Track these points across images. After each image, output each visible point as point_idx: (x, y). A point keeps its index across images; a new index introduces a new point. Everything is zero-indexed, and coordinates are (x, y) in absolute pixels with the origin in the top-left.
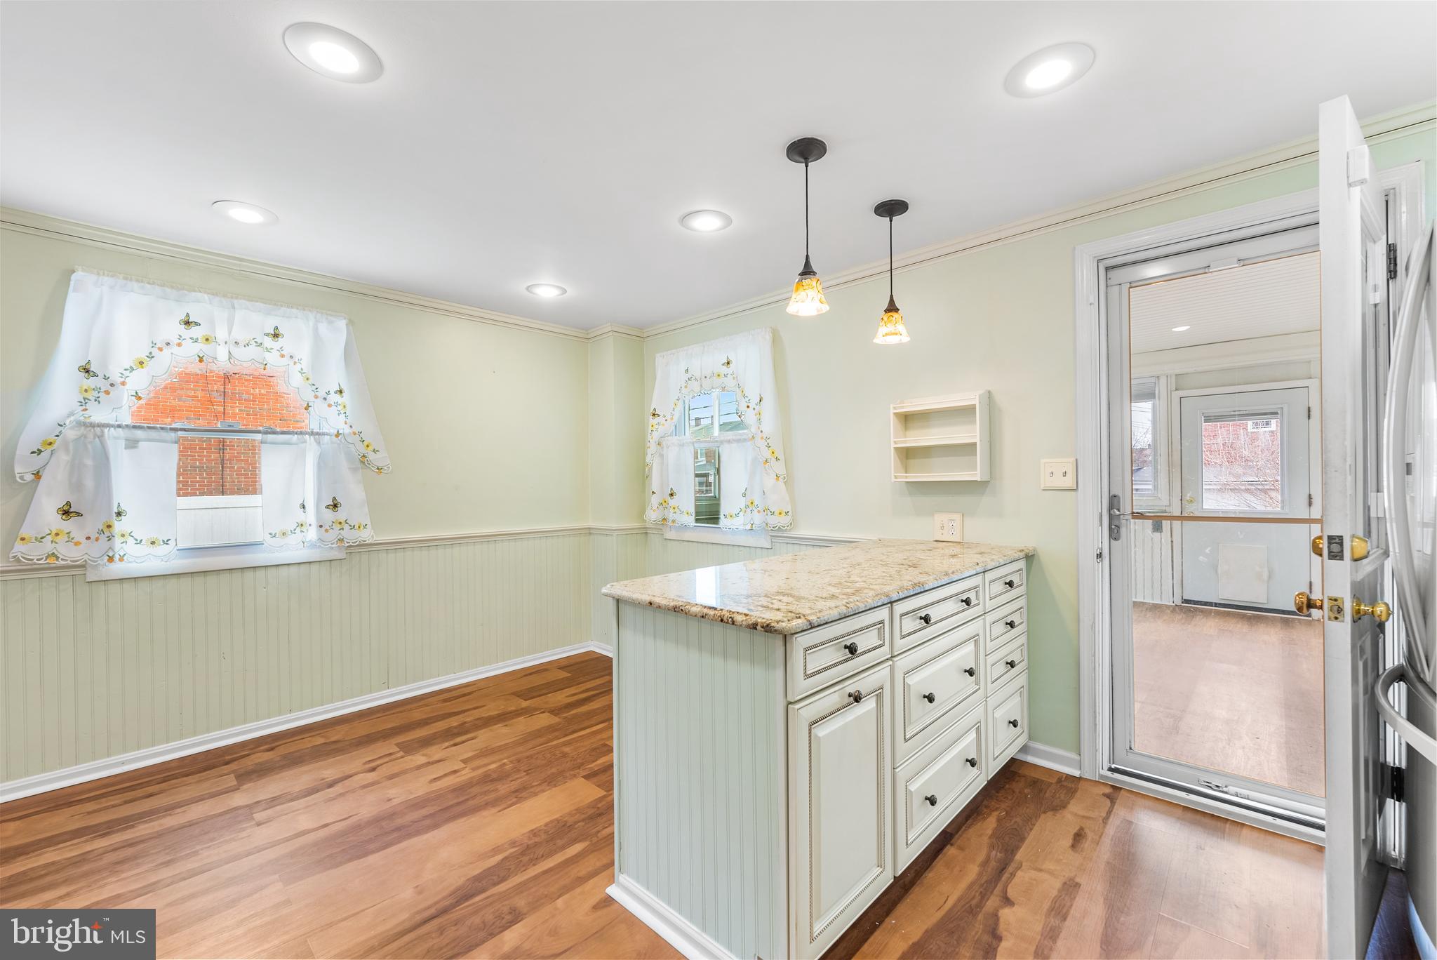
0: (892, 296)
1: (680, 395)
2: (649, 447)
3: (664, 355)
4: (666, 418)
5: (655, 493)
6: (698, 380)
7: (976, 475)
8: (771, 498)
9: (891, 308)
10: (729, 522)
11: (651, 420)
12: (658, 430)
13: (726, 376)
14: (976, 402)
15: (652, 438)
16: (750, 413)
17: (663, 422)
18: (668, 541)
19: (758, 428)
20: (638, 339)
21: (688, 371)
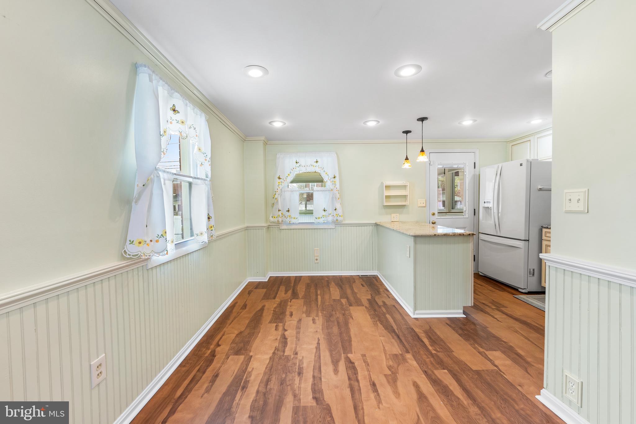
0: (407, 155)
1: (292, 171)
2: (277, 191)
3: (282, 154)
4: (284, 180)
5: (280, 210)
6: (304, 166)
7: (408, 203)
8: (340, 211)
9: (407, 159)
10: (318, 221)
11: (278, 180)
12: (281, 184)
13: (316, 166)
14: (408, 184)
15: (279, 188)
16: (329, 181)
17: (283, 181)
18: (282, 230)
19: (335, 187)
20: (266, 144)
21: (299, 162)
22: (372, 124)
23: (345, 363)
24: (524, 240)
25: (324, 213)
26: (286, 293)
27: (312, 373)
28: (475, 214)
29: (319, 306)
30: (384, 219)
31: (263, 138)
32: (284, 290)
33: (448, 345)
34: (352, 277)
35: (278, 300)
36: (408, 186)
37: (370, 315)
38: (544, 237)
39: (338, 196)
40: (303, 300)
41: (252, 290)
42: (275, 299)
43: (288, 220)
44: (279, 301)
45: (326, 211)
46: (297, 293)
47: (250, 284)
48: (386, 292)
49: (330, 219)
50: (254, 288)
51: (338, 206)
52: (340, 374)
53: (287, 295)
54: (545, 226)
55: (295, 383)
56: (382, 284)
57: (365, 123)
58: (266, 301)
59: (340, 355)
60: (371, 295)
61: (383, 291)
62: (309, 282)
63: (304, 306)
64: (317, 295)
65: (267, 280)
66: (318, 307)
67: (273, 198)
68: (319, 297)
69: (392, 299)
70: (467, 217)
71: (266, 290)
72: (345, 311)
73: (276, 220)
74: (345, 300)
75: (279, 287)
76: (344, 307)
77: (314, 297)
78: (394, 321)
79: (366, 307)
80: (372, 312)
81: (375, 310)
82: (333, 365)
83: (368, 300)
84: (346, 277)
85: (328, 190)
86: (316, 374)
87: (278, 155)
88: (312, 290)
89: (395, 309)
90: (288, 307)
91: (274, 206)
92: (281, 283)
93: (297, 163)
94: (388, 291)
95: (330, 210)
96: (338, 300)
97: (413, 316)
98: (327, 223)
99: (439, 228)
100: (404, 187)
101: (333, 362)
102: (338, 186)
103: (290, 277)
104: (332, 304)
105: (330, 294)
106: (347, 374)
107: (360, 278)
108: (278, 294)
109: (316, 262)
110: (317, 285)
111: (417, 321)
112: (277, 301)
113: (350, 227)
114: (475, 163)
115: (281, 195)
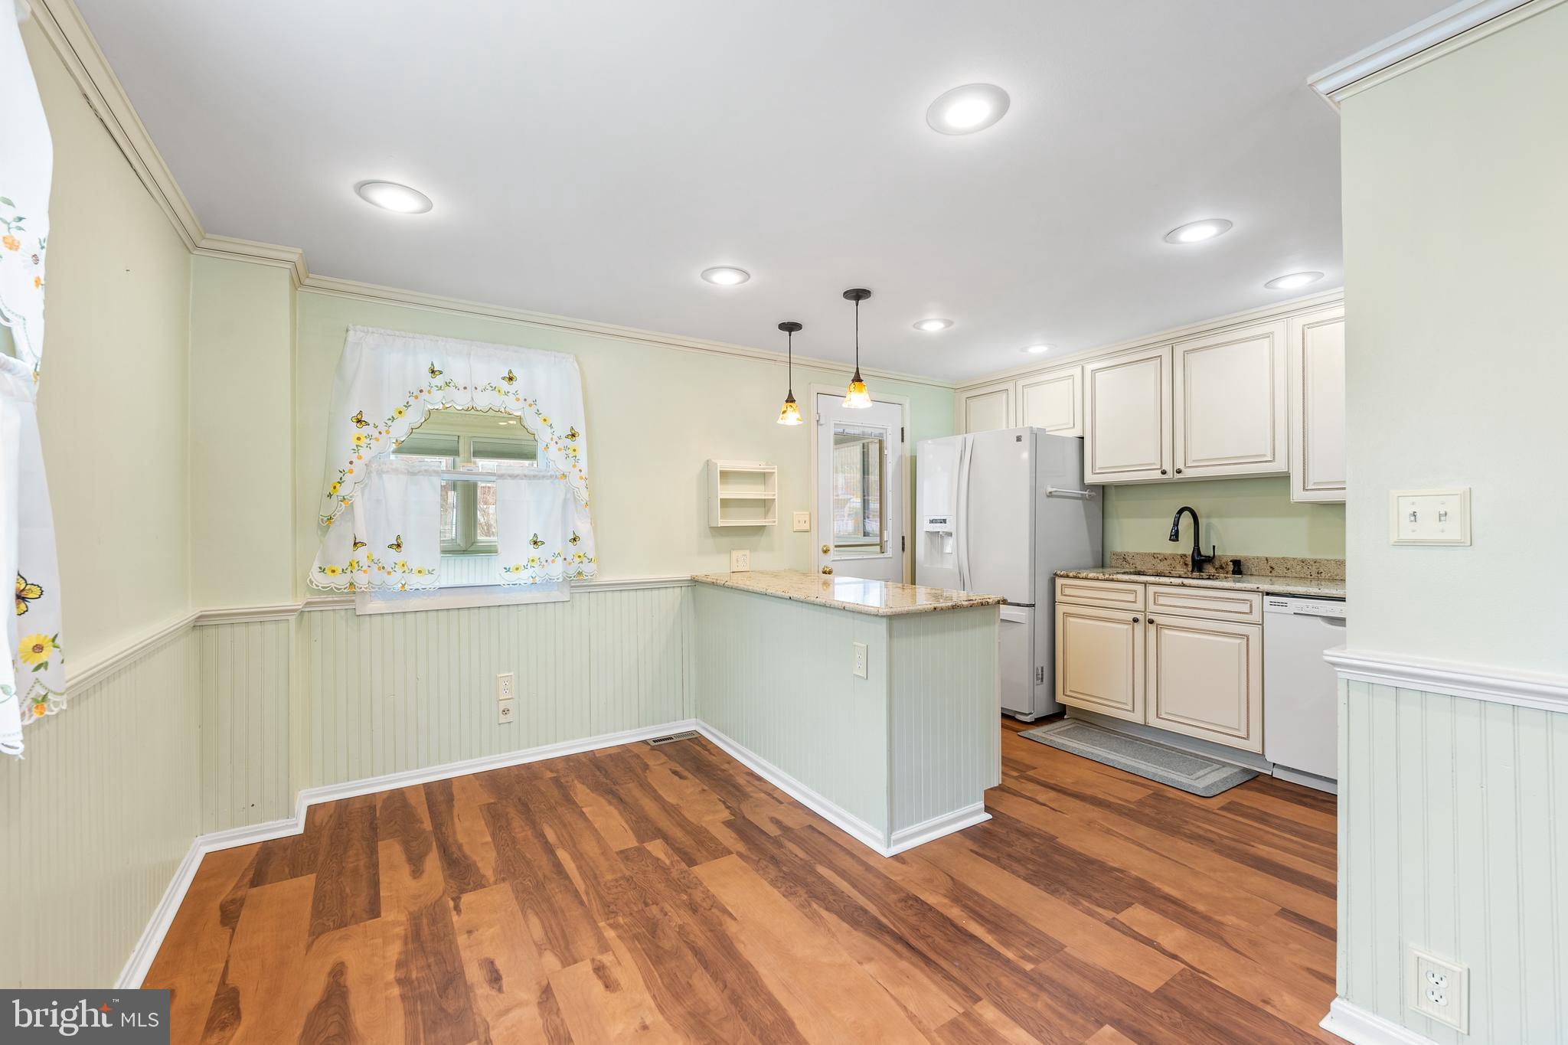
0: (790, 390)
1: (412, 401)
2: (351, 471)
3: (373, 333)
4: (379, 429)
5: (363, 544)
6: (461, 389)
7: (774, 522)
8: (587, 544)
9: (790, 399)
10: (512, 577)
11: (354, 430)
12: (368, 446)
13: (507, 393)
14: (776, 471)
15: (360, 458)
16: (553, 448)
17: (376, 434)
18: (368, 618)
19: (574, 466)
20: (297, 284)
21: (441, 372)
22: (726, 280)
24: (1027, 606)
25: (534, 552)
26: (417, 872)
28: (903, 549)
29: (585, 898)
30: (714, 566)
31: (294, 255)
32: (403, 857)
33: (1034, 924)
34: (630, 751)
35: (394, 917)
36: (776, 474)
37: (773, 883)
38: (1059, 597)
39: (584, 494)
40: (506, 887)
41: (240, 894)
42: (378, 915)
43: (395, 580)
44: (403, 917)
45: (543, 543)
46: (465, 857)
47: (214, 865)
48: (756, 783)
49: (557, 570)
50: (247, 880)
51: (584, 528)
53: (425, 876)
54: (1062, 573)
56: (730, 760)
57: (705, 275)
58: (340, 938)
60: (724, 803)
61: (748, 782)
62: (493, 801)
63: (525, 915)
64: (549, 850)
65: (296, 827)
66: (582, 903)
67: (330, 495)
68: (563, 855)
69: (790, 804)
70: (891, 556)
71: (313, 876)
72: (689, 891)
73: (341, 581)
74: (659, 842)
75: (372, 851)
76: (675, 874)
77: (544, 861)
78: (855, 886)
79: (740, 855)
80: (773, 871)
81: (774, 861)
83: (728, 824)
84: (610, 755)
85: (551, 476)
87: (351, 333)
88: (521, 830)
89: (822, 839)
90: (462, 940)
91: (331, 525)
92: (374, 829)
93: (433, 372)
94: (760, 779)
95: (556, 542)
96: (637, 849)
97: (886, 852)
98: (548, 583)
99: (838, 584)
100: (763, 477)
102: (583, 464)
103: (400, 792)
104: (627, 873)
105: (595, 832)
107: (653, 749)
108: (382, 886)
109: (503, 719)
110: (526, 805)
111: (904, 865)
112: (395, 924)
113: (617, 594)
114: (902, 429)
115: (366, 485)
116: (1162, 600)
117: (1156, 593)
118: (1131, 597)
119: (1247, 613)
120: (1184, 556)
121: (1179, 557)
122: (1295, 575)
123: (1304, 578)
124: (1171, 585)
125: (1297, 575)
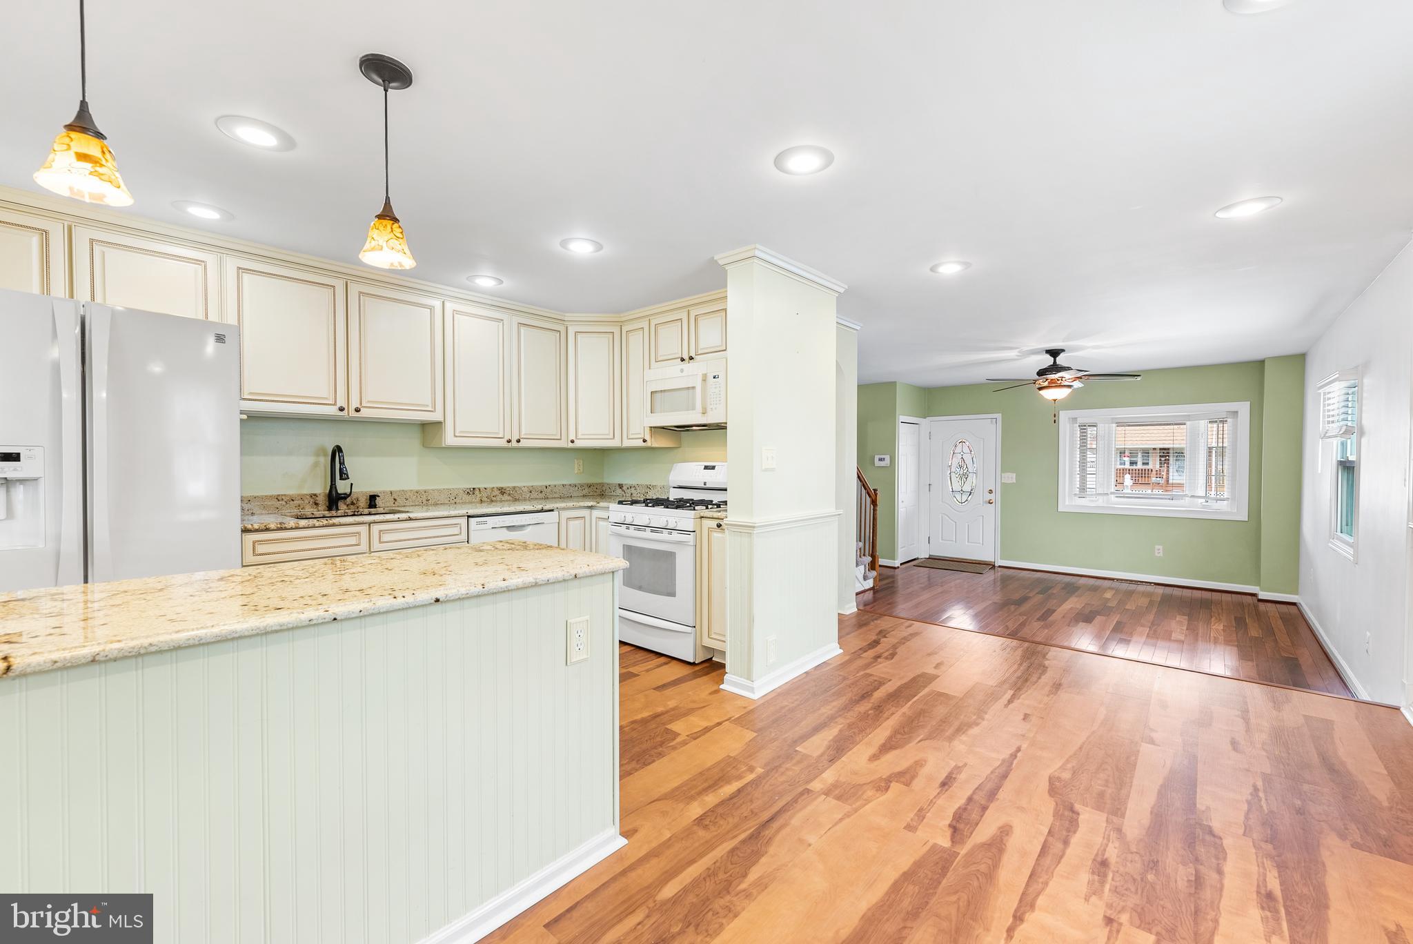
23: (971, 834)
27: (1069, 851)
38: (249, 559)
52: (1000, 823)
54: (256, 527)
55: (1116, 851)
59: (970, 854)
82: (1005, 845)
86: (1060, 845)
101: (1001, 851)
106: (982, 816)
116: (386, 537)
117: (381, 531)
118: (353, 540)
119: (458, 535)
120: (314, 496)
121: (308, 497)
122: (411, 504)
123: (418, 505)
124: (399, 520)
125: (413, 504)
